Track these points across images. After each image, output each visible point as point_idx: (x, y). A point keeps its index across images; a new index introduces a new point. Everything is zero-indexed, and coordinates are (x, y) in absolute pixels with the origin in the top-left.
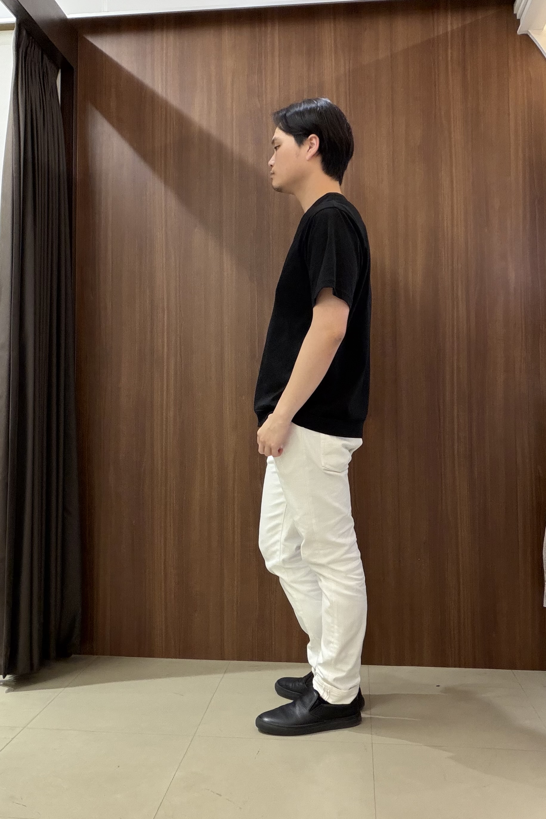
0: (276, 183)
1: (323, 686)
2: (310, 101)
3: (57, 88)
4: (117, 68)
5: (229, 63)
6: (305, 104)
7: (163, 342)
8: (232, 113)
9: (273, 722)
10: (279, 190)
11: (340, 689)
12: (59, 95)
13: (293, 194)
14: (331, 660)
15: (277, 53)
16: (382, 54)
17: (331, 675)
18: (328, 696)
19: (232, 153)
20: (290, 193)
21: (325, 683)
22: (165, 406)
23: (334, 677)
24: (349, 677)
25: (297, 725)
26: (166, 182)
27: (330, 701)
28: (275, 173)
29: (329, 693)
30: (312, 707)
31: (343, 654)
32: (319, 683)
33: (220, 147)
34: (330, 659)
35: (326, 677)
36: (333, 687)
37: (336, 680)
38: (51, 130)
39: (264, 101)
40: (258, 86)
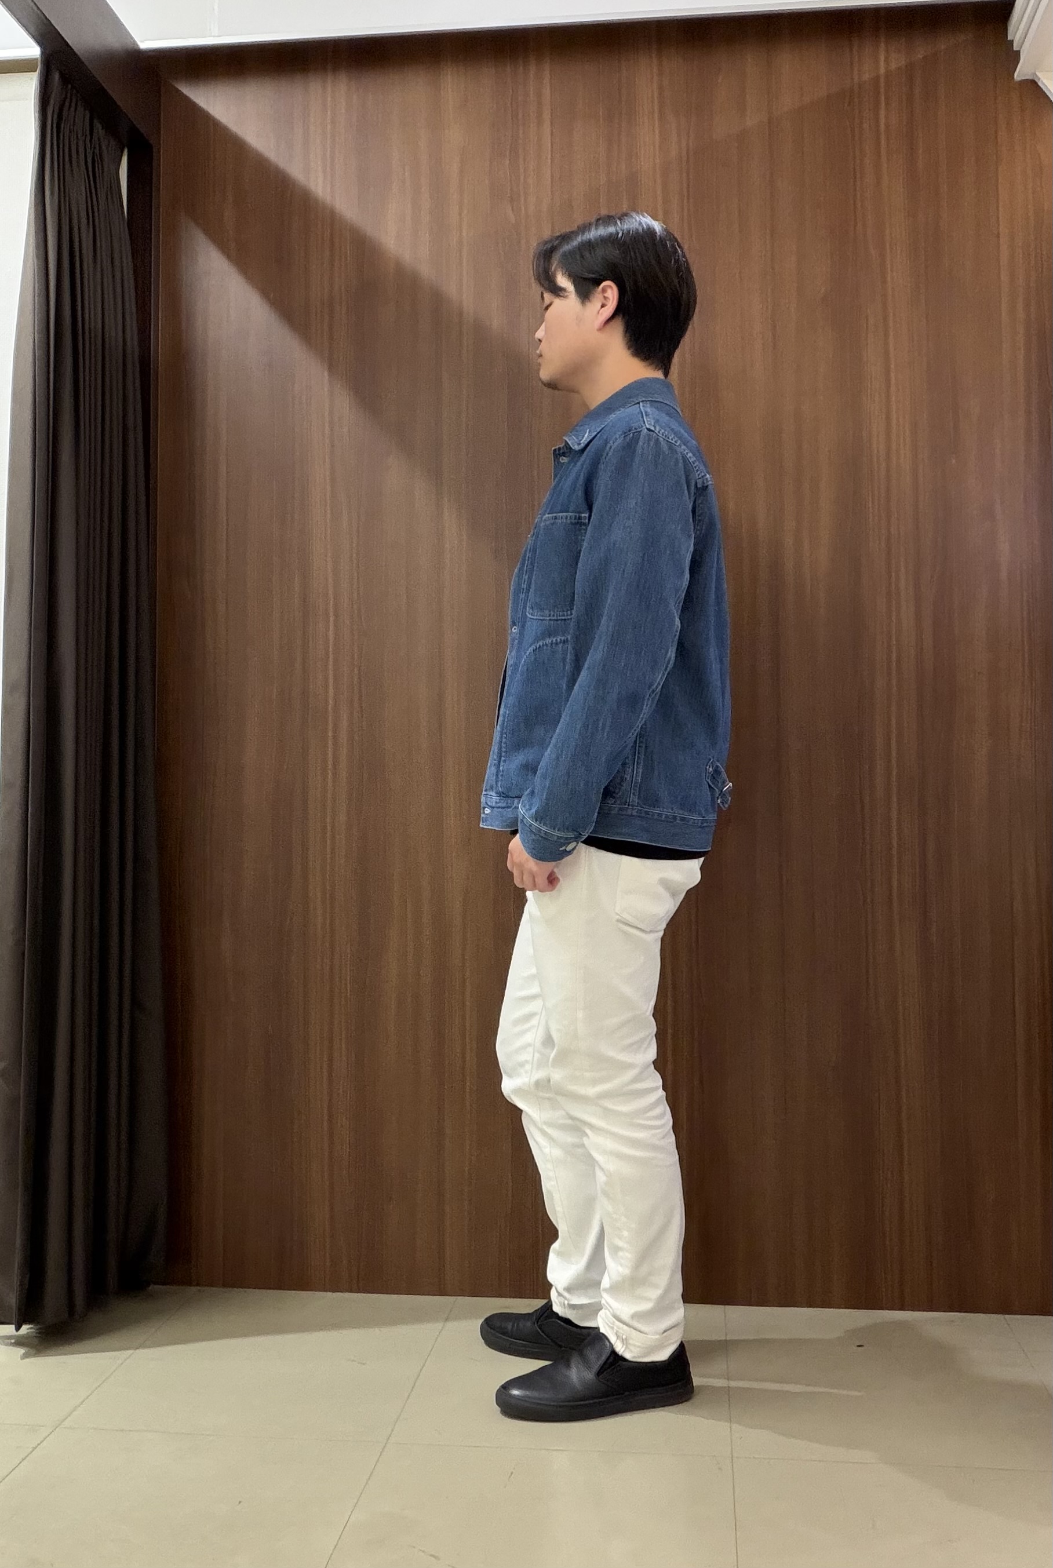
0: (545, 374)
1: (615, 1328)
2: (609, 220)
3: (120, 187)
4: (237, 146)
5: (455, 135)
6: (600, 224)
7: (326, 679)
8: (461, 234)
9: (535, 1398)
10: (552, 385)
11: (646, 1334)
12: (123, 197)
13: (578, 392)
14: (624, 1281)
15: (547, 116)
16: (752, 120)
17: (626, 1309)
18: (624, 1347)
19: (461, 314)
20: (573, 391)
21: (617, 1323)
22: (329, 803)
23: (632, 1311)
24: (660, 1309)
25: (569, 1401)
26: (332, 368)
27: (628, 1356)
28: (543, 355)
29: (625, 1342)
30: (602, 1367)
31: (644, 1269)
32: (608, 1322)
33: (438, 300)
34: (620, 1279)
35: (618, 1313)
36: (632, 1329)
37: (636, 1316)
38: (110, 267)
39: (523, 211)
40: (511, 180)
